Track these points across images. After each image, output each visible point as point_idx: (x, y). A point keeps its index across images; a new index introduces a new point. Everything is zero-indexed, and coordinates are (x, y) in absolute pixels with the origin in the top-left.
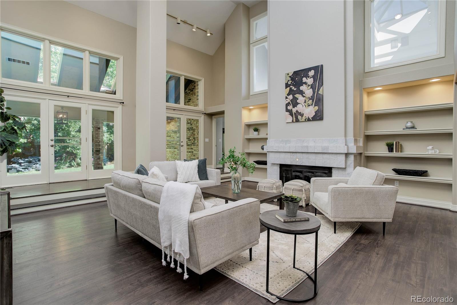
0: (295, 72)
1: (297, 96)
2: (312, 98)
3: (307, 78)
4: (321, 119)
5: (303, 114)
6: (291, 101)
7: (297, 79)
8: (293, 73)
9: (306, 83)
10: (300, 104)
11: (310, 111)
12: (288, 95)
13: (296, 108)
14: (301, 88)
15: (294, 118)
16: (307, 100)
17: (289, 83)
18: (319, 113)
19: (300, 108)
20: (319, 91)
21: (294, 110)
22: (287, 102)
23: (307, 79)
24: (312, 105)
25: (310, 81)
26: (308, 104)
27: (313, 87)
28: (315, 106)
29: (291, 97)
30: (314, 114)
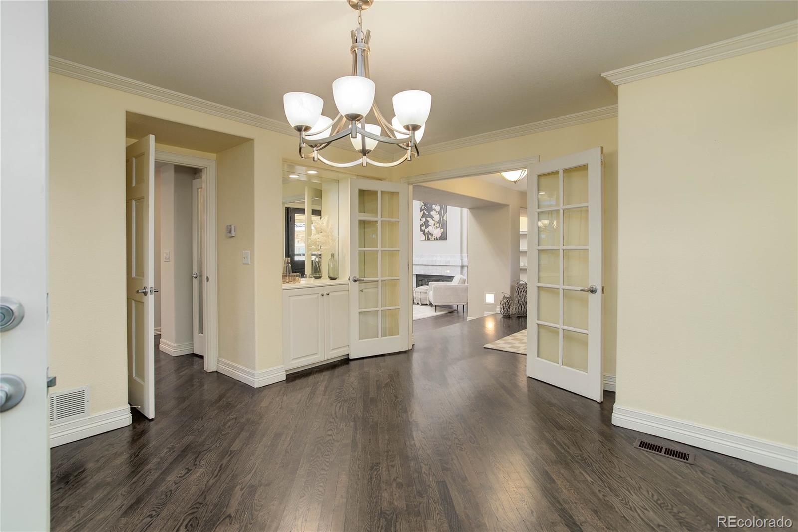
1: (428, 219)
2: (439, 222)
4: (446, 239)
5: (433, 234)
6: (424, 222)
7: (428, 205)
9: (435, 210)
10: (431, 225)
11: (437, 232)
12: (422, 217)
13: (427, 228)
14: (432, 213)
15: (427, 237)
16: (436, 223)
17: (423, 208)
18: (445, 235)
19: (431, 229)
20: (444, 217)
21: (427, 230)
22: (421, 223)
23: (436, 206)
24: (439, 227)
26: (436, 226)
27: (440, 213)
28: (441, 228)
29: (424, 219)
30: (441, 235)
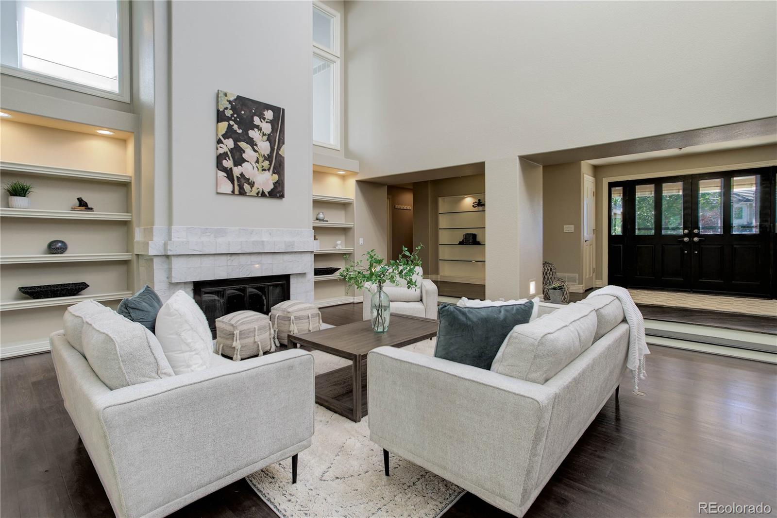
0: (239, 98)
1: (242, 145)
2: (269, 158)
3: (262, 120)
4: (282, 196)
5: (254, 182)
6: (231, 150)
7: (243, 112)
8: (235, 98)
9: (258, 127)
10: (248, 162)
11: (265, 180)
12: (225, 136)
13: (239, 167)
14: (251, 134)
15: (237, 188)
16: (261, 159)
17: (227, 114)
18: (281, 186)
19: (247, 169)
20: (280, 150)
21: (237, 171)
22: (221, 151)
23: (262, 122)
24: (269, 170)
25: (267, 128)
26: (263, 166)
27: (270, 139)
28: (274, 173)
29: (230, 143)
30: (272, 187)
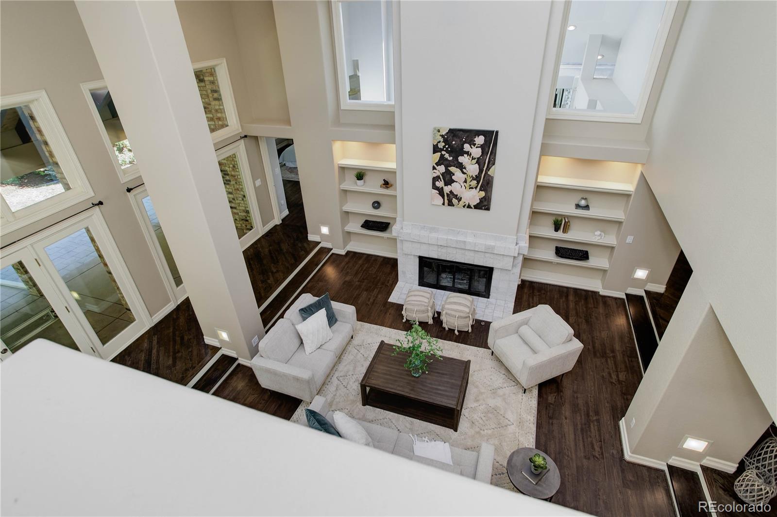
0: (451, 131)
1: (452, 169)
2: (477, 178)
3: (472, 146)
4: (487, 208)
5: (461, 198)
6: (443, 174)
7: (454, 143)
8: (447, 131)
9: (468, 153)
10: (457, 182)
11: (472, 196)
12: (438, 164)
13: (449, 186)
14: (461, 159)
15: (446, 201)
16: (469, 180)
17: (441, 145)
18: (486, 202)
19: (456, 188)
20: (489, 170)
21: (447, 189)
22: (435, 175)
23: (472, 148)
24: (476, 188)
25: (477, 152)
26: (470, 185)
27: (479, 162)
28: (481, 190)
29: (442, 168)
30: (478, 201)
